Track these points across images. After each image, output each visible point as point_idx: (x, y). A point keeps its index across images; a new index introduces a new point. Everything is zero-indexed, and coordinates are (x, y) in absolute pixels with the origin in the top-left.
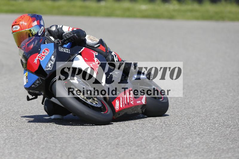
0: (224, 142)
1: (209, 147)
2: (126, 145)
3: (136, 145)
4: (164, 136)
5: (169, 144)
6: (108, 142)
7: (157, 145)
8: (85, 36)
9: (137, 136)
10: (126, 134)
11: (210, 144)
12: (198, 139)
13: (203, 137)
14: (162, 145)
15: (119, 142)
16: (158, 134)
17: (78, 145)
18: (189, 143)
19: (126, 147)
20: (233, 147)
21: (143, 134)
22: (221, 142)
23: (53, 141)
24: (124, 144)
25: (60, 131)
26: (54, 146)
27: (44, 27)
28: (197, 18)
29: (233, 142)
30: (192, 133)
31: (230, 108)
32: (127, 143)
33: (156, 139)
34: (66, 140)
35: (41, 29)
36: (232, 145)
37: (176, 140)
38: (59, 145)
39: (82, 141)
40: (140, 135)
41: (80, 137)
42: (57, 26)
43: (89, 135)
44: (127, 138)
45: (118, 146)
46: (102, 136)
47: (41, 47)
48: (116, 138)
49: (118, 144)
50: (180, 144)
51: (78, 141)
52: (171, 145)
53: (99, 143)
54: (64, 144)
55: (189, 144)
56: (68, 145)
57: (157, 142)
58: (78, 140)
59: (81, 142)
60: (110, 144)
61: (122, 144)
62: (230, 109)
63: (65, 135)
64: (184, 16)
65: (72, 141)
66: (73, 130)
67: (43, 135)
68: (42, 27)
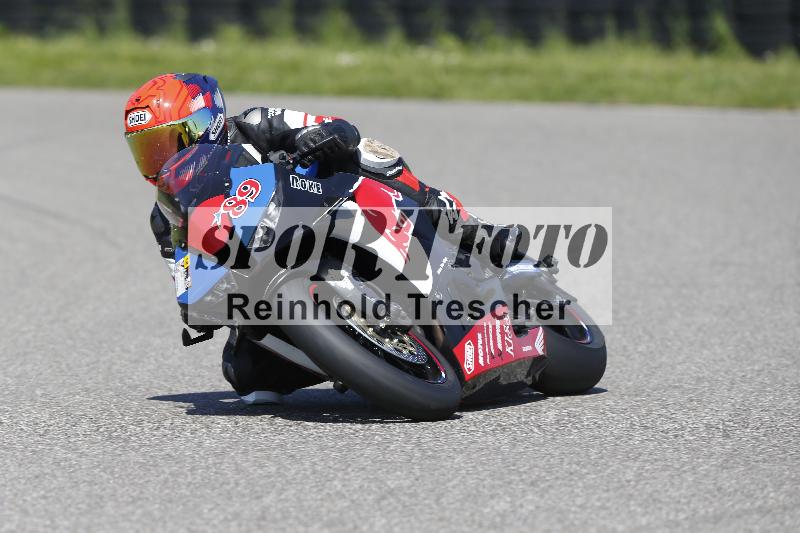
0: (617, 509)
1: (567, 523)
2: (291, 521)
3: (325, 519)
4: (419, 491)
5: (433, 516)
6: (231, 510)
7: (396, 521)
8: (359, 142)
9: (326, 491)
10: (291, 484)
11: (572, 516)
12: (530, 497)
13: (547, 492)
14: (412, 519)
15: (265, 510)
16: (397, 482)
17: (130, 521)
18: (501, 512)
19: (291, 525)
20: (648, 524)
21: (346, 483)
22: (607, 509)
23: (46, 511)
24: (285, 518)
25: (67, 475)
26: (45, 526)
27: (225, 116)
28: (524, 96)
29: (646, 507)
30: (513, 477)
31: (636, 395)
32: (294, 514)
33: (392, 500)
34: (89, 505)
35: (217, 120)
36: (643, 515)
37: (457, 501)
38: (66, 523)
39: (141, 506)
40: (336, 486)
41: (134, 494)
42: (264, 111)
43: (168, 488)
44: (295, 495)
45: (262, 523)
46: (209, 491)
47: (232, 177)
48: (258, 498)
49: (263, 518)
50: (472, 515)
51: (130, 508)
52: (441, 519)
53: (200, 515)
54: (84, 520)
55: (503, 516)
56: (96, 521)
57: (395, 508)
58: (128, 504)
59: (139, 511)
60: (236, 516)
61: (278, 516)
62: (638, 399)
63: (85, 488)
64: (480, 87)
65: (109, 507)
66: (112, 473)
67: (10, 490)
68: (220, 115)
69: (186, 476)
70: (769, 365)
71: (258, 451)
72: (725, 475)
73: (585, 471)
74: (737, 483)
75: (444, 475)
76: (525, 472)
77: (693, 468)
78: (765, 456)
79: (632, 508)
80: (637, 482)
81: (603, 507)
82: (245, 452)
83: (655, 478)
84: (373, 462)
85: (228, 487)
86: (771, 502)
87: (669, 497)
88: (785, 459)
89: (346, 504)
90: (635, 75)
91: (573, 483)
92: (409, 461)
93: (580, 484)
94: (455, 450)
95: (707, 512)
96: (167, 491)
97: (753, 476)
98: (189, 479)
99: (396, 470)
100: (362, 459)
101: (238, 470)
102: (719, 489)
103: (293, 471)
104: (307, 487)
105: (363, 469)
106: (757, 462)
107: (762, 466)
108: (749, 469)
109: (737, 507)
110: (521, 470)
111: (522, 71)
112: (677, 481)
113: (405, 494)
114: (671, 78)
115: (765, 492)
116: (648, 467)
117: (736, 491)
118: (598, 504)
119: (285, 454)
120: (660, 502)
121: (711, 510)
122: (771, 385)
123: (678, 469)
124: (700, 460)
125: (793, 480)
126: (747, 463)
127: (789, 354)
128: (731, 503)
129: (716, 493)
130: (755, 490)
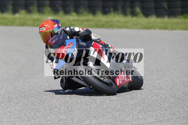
47: (66, 42)
68: (60, 28)
69: (13, 116)
70: (150, 89)
71: (30, 110)
72: (140, 115)
73: (107, 114)
74: (142, 117)
75: (74, 115)
76: (93, 115)
77: (132, 113)
78: (149, 110)
79: (118, 123)
80: (119, 117)
81: (111, 123)
82: (27, 110)
83: (123, 116)
84: (57, 112)
85: (23, 119)
86: (150, 121)
87: (127, 120)
88: (154, 111)
89: (51, 122)
90: (118, 21)
91: (104, 117)
92: (65, 112)
93: (106, 117)
94: (76, 109)
95: (135, 124)
96: (8, 120)
97: (146, 115)
98: (14, 117)
99: (62, 114)
100: (54, 112)
101: (25, 115)
102: (138, 118)
103: (38, 115)
104: (42, 118)
105: (55, 114)
106: (147, 112)
107: (148, 113)
108: (145, 113)
109: (143, 122)
110: (92, 114)
111: (91, 21)
112: (128, 116)
113: (65, 120)
114: (126, 22)
115: (149, 119)
116: (121, 113)
117: (142, 119)
118: (110, 122)
119: (36, 111)
120: (124, 121)
121: (136, 123)
122: (150, 94)
123: (129, 114)
124: (134, 111)
125: (155, 116)
126: (145, 112)
127: (154, 87)
128: (141, 121)
129: (137, 119)
130: (147, 118)
